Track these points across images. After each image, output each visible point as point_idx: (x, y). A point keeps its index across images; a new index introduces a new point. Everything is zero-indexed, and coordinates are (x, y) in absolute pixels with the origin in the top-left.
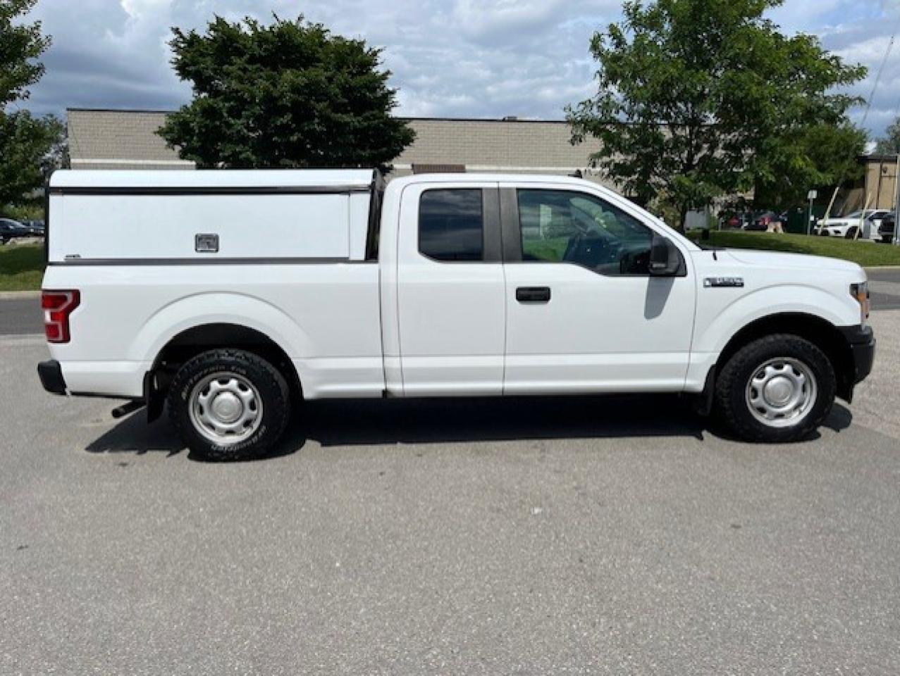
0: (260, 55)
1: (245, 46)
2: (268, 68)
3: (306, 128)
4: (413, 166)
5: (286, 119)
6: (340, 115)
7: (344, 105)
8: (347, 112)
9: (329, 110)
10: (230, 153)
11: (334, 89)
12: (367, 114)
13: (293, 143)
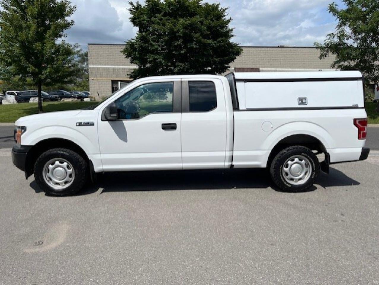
0: (169, 12)
1: (162, 8)
2: (172, 18)
3: (189, 47)
4: (235, 68)
5: (179, 42)
6: (206, 40)
7: (208, 35)
8: (209, 39)
9: (201, 38)
10: (153, 59)
11: (204, 28)
12: (219, 39)
13: (182, 54)
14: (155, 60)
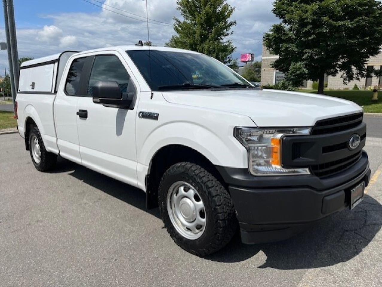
9: (331, 21)
14: (287, 48)
